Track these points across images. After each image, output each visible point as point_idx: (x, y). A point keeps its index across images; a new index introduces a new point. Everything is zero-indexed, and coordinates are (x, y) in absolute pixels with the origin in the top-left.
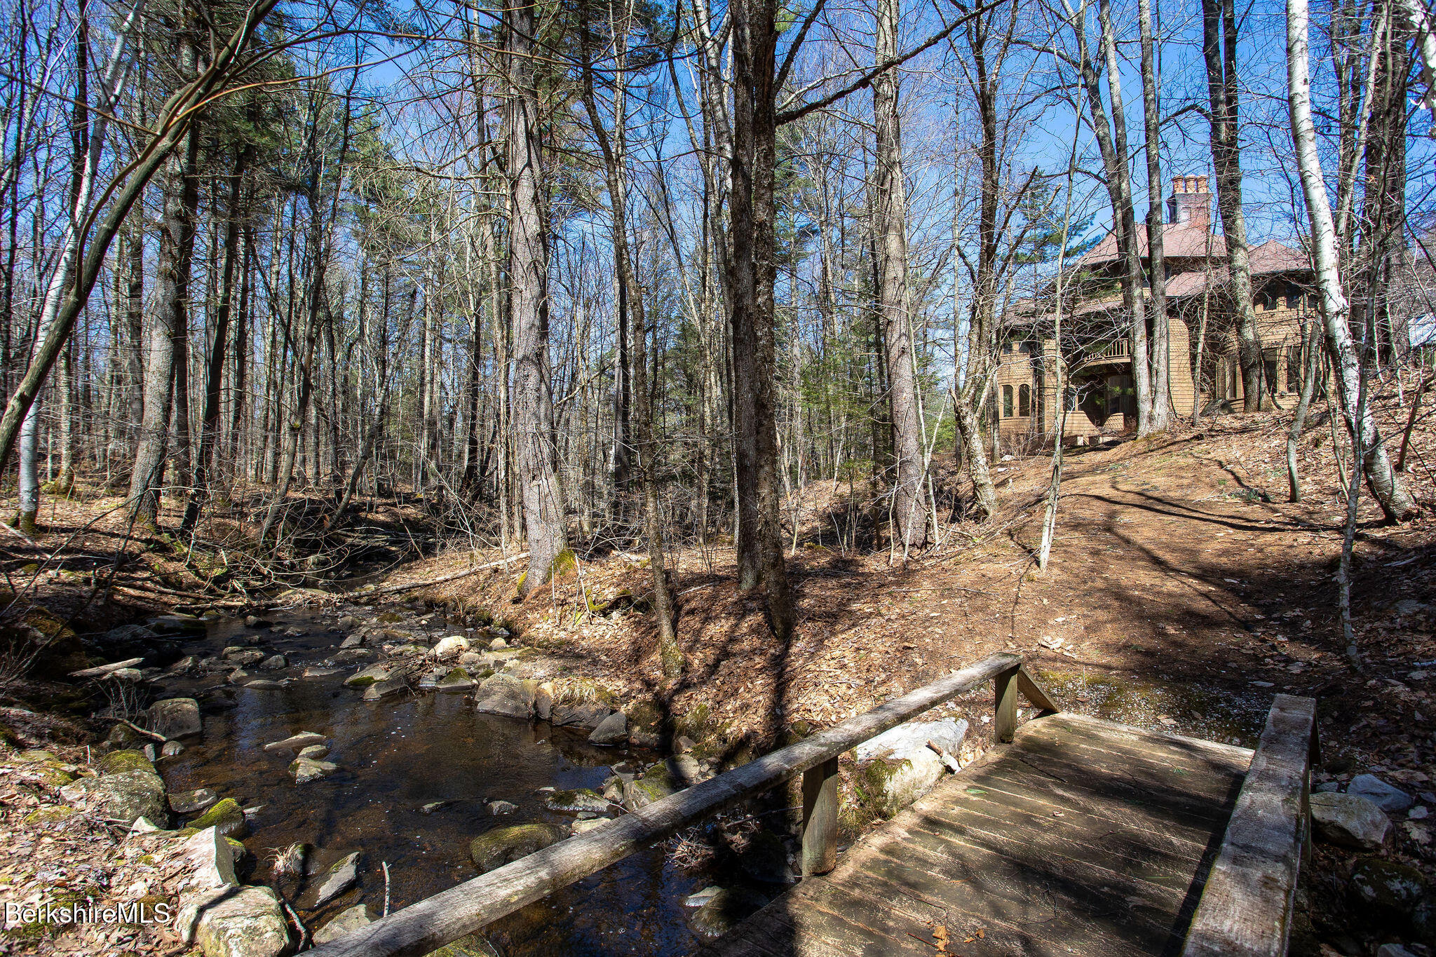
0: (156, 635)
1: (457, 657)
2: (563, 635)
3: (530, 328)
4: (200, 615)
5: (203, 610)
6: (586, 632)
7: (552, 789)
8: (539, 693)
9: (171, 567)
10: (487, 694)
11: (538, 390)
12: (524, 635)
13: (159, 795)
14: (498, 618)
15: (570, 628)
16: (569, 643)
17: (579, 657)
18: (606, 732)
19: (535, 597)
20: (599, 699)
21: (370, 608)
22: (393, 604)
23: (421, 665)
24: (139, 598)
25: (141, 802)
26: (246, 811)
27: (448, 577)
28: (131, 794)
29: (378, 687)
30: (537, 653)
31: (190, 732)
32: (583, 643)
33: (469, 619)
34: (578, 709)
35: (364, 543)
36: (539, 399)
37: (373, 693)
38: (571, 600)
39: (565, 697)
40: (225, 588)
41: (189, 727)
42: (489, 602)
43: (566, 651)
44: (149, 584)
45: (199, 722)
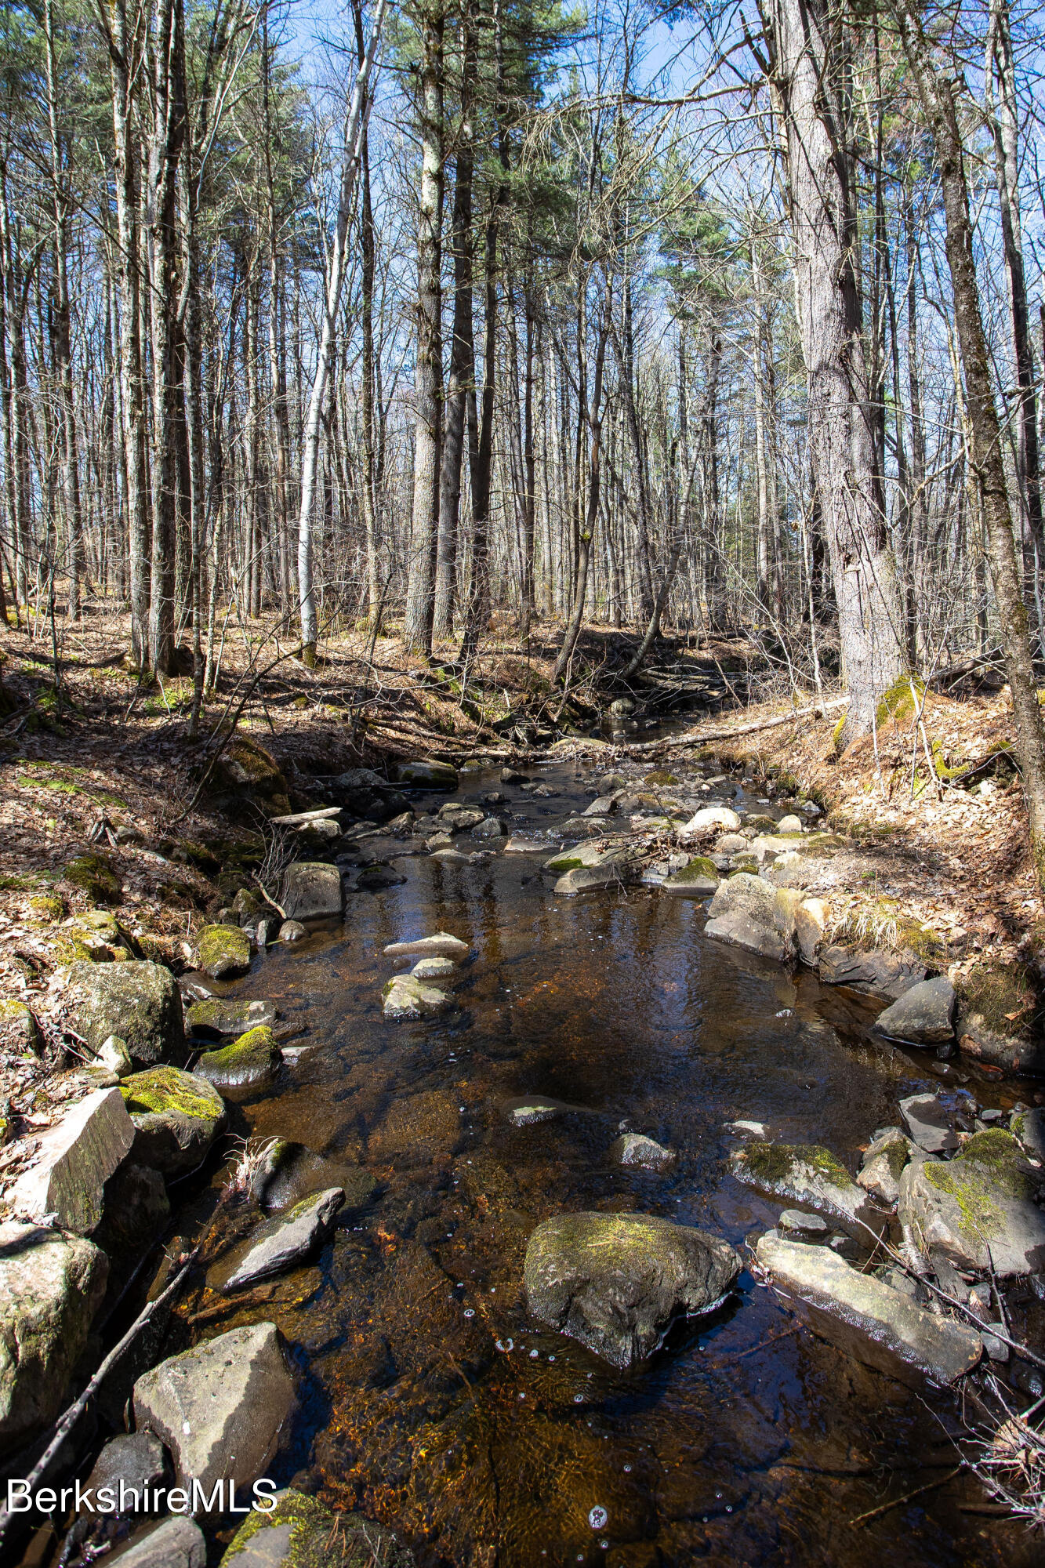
0: (385, 783)
1: (712, 841)
2: (892, 817)
3: (828, 317)
4: (461, 765)
5: (465, 759)
6: (930, 815)
7: (757, 1128)
8: (800, 917)
9: (444, 706)
10: (724, 908)
11: (846, 415)
12: (834, 813)
13: (153, 1005)
14: (805, 786)
15: (904, 806)
16: (899, 831)
17: (910, 857)
18: (909, 1017)
19: (855, 754)
20: (904, 943)
21: (651, 765)
22: (683, 762)
23: (650, 848)
24: (397, 741)
25: (122, 1013)
26: (285, 1051)
27: (755, 725)
28: (114, 998)
29: (576, 876)
30: (840, 844)
31: (326, 911)
32: (923, 832)
33: (770, 786)
34: (865, 958)
35: (678, 686)
36: (849, 429)
37: (567, 884)
38: (909, 758)
39: (841, 930)
40: (506, 736)
41: (324, 904)
42: (798, 761)
43: (892, 845)
44: (412, 726)
45: (338, 898)
